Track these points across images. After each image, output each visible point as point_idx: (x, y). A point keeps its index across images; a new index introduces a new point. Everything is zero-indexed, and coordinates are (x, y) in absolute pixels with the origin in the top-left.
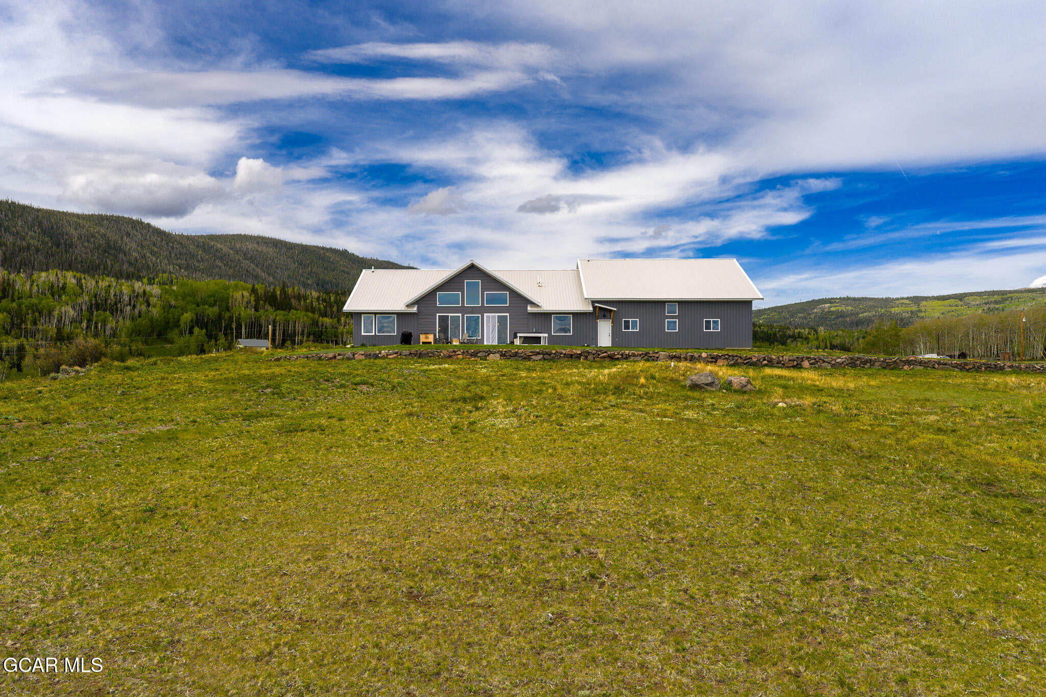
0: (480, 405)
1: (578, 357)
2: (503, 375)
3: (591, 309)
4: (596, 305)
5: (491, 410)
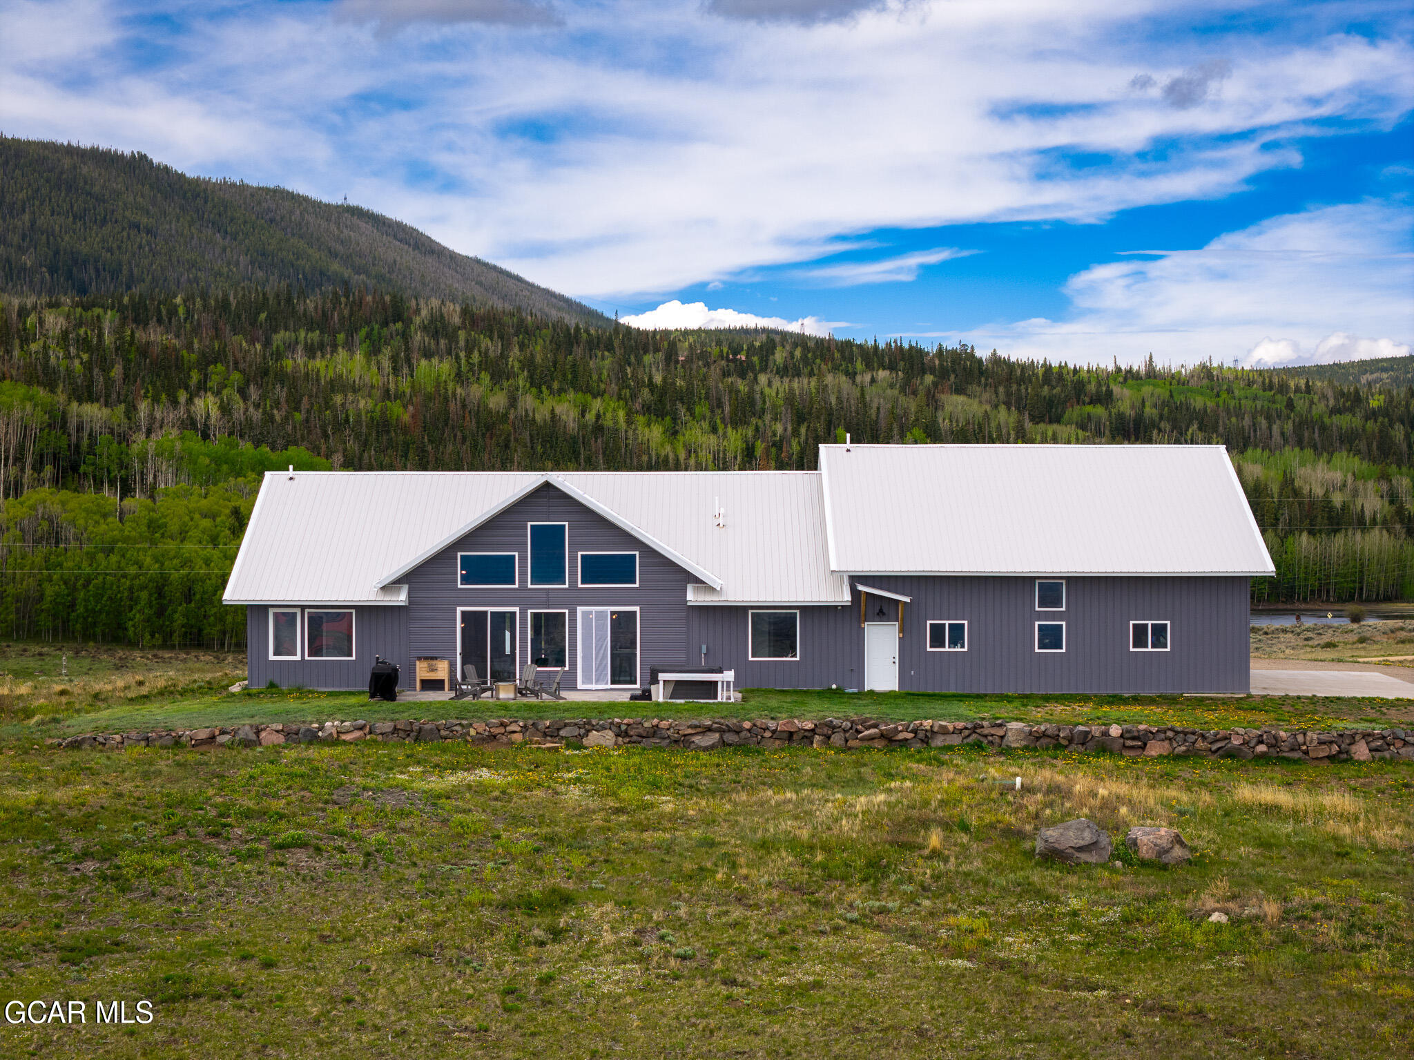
0: (562, 922)
1: (807, 737)
2: (618, 811)
3: (847, 597)
4: (861, 588)
5: (586, 938)
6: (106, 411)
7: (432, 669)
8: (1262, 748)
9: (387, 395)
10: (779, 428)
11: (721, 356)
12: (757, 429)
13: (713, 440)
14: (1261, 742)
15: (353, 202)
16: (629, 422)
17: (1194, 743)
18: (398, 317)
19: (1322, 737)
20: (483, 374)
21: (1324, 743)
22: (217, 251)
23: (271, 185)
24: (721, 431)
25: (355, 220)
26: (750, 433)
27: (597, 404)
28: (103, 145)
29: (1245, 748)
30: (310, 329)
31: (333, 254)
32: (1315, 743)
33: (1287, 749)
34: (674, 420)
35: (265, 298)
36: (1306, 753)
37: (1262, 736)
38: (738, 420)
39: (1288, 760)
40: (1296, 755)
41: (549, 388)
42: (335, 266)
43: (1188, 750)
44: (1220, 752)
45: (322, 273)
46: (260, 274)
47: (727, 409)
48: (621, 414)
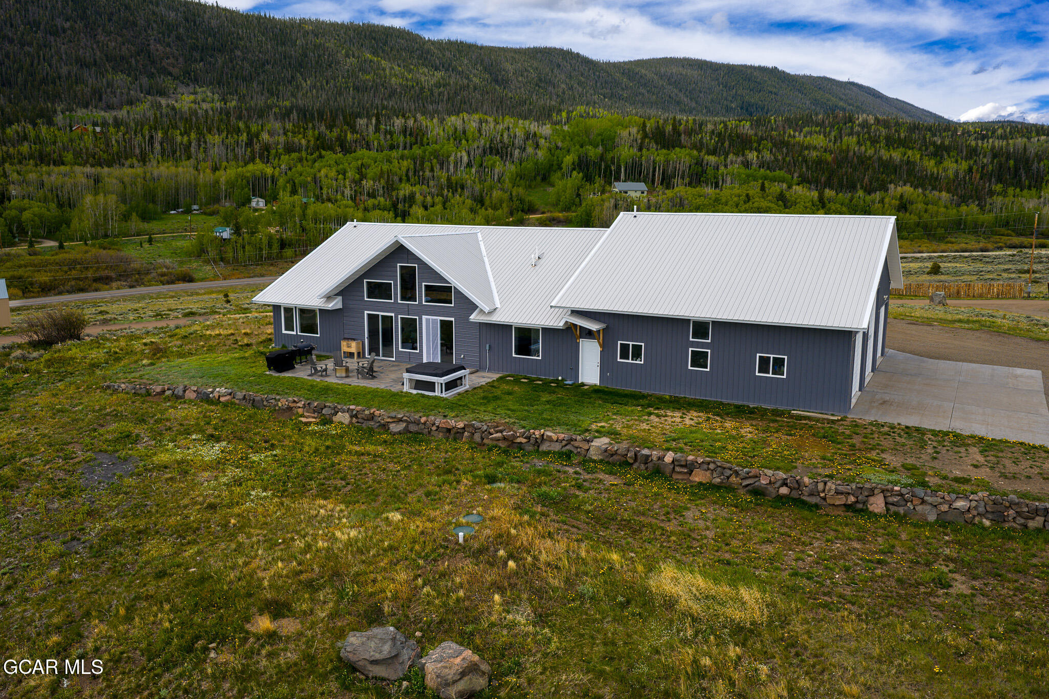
1: (460, 432)
3: (561, 324)
4: (568, 319)
6: (717, 158)
7: (349, 347)
8: (784, 490)
9: (825, 151)
10: (985, 161)
11: (975, 132)
12: (975, 161)
13: (955, 165)
14: (786, 485)
15: (851, 80)
16: (921, 159)
17: (728, 478)
18: (850, 121)
19: (840, 488)
20: (868, 142)
21: (842, 493)
22: (799, 99)
23: (822, 75)
24: (959, 162)
25: (852, 87)
26: (972, 162)
27: (910, 153)
28: (763, 65)
29: (770, 488)
30: (817, 126)
31: (841, 99)
32: (832, 492)
33: (806, 494)
34: (941, 158)
35: (803, 116)
36: (824, 499)
37: (786, 479)
38: (968, 158)
39: (804, 503)
40: (813, 500)
41: (893, 146)
42: (841, 104)
43: (721, 483)
44: (749, 488)
45: (836, 106)
46: (814, 107)
47: (964, 153)
48: (918, 156)
